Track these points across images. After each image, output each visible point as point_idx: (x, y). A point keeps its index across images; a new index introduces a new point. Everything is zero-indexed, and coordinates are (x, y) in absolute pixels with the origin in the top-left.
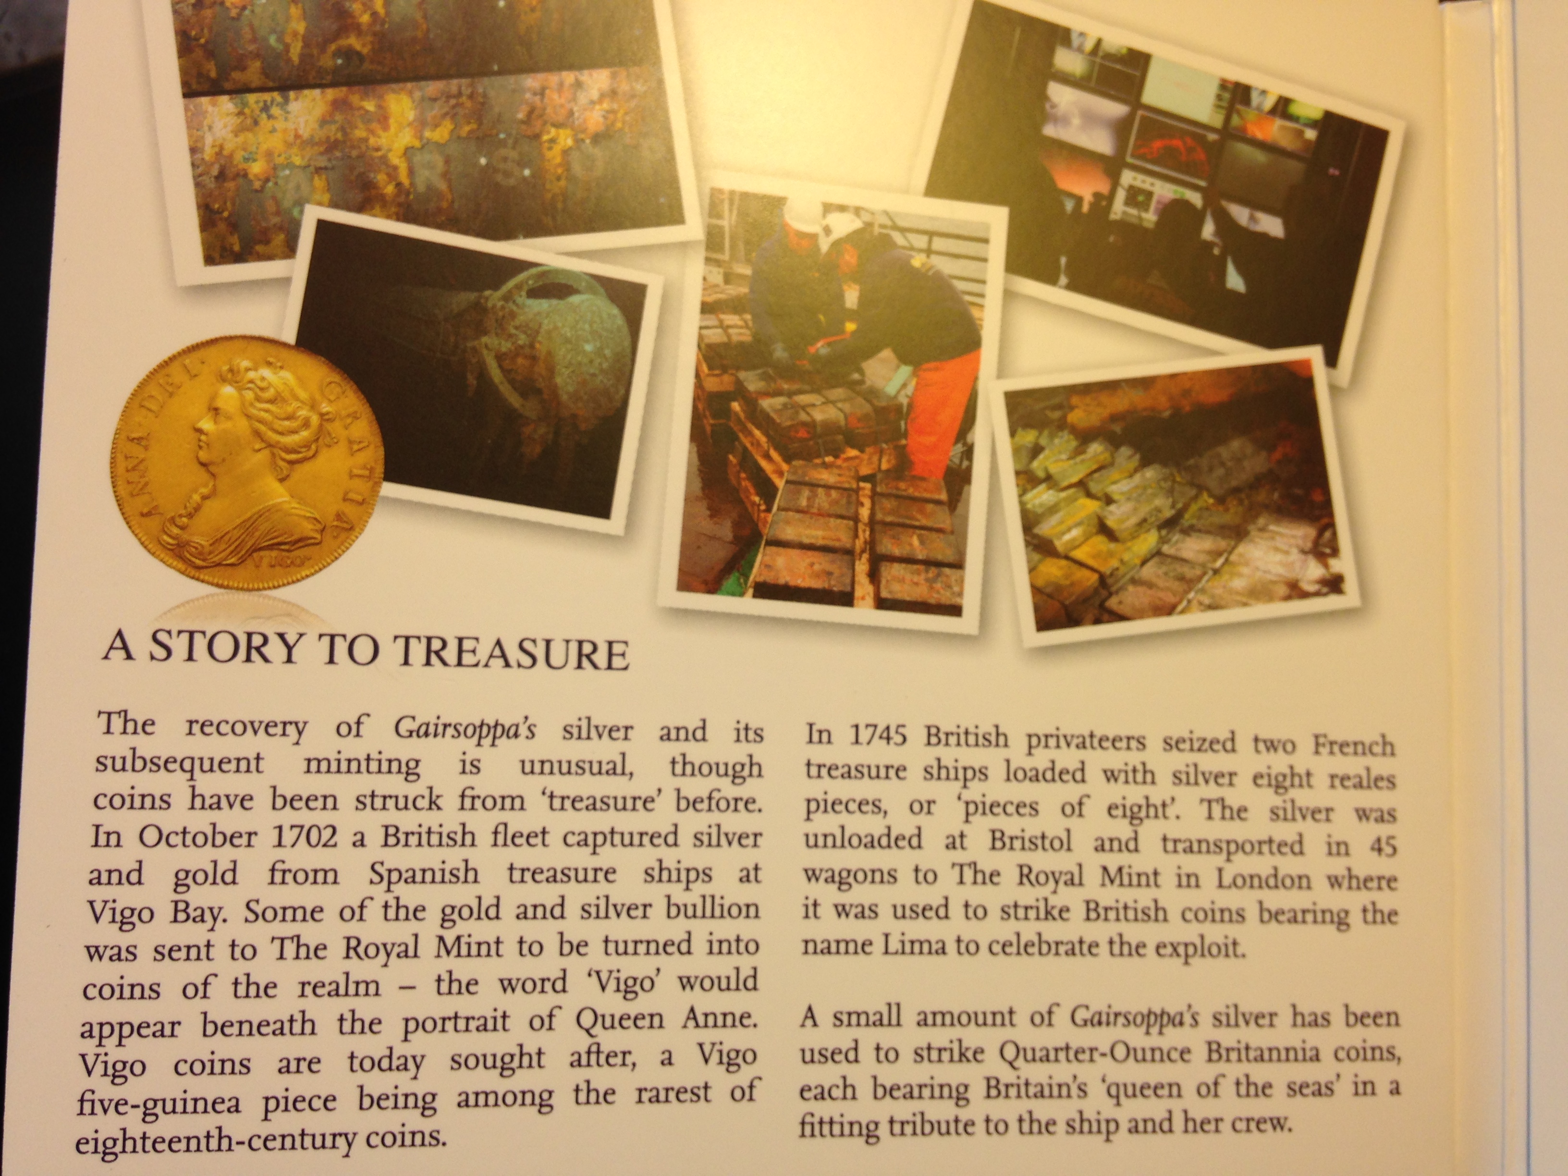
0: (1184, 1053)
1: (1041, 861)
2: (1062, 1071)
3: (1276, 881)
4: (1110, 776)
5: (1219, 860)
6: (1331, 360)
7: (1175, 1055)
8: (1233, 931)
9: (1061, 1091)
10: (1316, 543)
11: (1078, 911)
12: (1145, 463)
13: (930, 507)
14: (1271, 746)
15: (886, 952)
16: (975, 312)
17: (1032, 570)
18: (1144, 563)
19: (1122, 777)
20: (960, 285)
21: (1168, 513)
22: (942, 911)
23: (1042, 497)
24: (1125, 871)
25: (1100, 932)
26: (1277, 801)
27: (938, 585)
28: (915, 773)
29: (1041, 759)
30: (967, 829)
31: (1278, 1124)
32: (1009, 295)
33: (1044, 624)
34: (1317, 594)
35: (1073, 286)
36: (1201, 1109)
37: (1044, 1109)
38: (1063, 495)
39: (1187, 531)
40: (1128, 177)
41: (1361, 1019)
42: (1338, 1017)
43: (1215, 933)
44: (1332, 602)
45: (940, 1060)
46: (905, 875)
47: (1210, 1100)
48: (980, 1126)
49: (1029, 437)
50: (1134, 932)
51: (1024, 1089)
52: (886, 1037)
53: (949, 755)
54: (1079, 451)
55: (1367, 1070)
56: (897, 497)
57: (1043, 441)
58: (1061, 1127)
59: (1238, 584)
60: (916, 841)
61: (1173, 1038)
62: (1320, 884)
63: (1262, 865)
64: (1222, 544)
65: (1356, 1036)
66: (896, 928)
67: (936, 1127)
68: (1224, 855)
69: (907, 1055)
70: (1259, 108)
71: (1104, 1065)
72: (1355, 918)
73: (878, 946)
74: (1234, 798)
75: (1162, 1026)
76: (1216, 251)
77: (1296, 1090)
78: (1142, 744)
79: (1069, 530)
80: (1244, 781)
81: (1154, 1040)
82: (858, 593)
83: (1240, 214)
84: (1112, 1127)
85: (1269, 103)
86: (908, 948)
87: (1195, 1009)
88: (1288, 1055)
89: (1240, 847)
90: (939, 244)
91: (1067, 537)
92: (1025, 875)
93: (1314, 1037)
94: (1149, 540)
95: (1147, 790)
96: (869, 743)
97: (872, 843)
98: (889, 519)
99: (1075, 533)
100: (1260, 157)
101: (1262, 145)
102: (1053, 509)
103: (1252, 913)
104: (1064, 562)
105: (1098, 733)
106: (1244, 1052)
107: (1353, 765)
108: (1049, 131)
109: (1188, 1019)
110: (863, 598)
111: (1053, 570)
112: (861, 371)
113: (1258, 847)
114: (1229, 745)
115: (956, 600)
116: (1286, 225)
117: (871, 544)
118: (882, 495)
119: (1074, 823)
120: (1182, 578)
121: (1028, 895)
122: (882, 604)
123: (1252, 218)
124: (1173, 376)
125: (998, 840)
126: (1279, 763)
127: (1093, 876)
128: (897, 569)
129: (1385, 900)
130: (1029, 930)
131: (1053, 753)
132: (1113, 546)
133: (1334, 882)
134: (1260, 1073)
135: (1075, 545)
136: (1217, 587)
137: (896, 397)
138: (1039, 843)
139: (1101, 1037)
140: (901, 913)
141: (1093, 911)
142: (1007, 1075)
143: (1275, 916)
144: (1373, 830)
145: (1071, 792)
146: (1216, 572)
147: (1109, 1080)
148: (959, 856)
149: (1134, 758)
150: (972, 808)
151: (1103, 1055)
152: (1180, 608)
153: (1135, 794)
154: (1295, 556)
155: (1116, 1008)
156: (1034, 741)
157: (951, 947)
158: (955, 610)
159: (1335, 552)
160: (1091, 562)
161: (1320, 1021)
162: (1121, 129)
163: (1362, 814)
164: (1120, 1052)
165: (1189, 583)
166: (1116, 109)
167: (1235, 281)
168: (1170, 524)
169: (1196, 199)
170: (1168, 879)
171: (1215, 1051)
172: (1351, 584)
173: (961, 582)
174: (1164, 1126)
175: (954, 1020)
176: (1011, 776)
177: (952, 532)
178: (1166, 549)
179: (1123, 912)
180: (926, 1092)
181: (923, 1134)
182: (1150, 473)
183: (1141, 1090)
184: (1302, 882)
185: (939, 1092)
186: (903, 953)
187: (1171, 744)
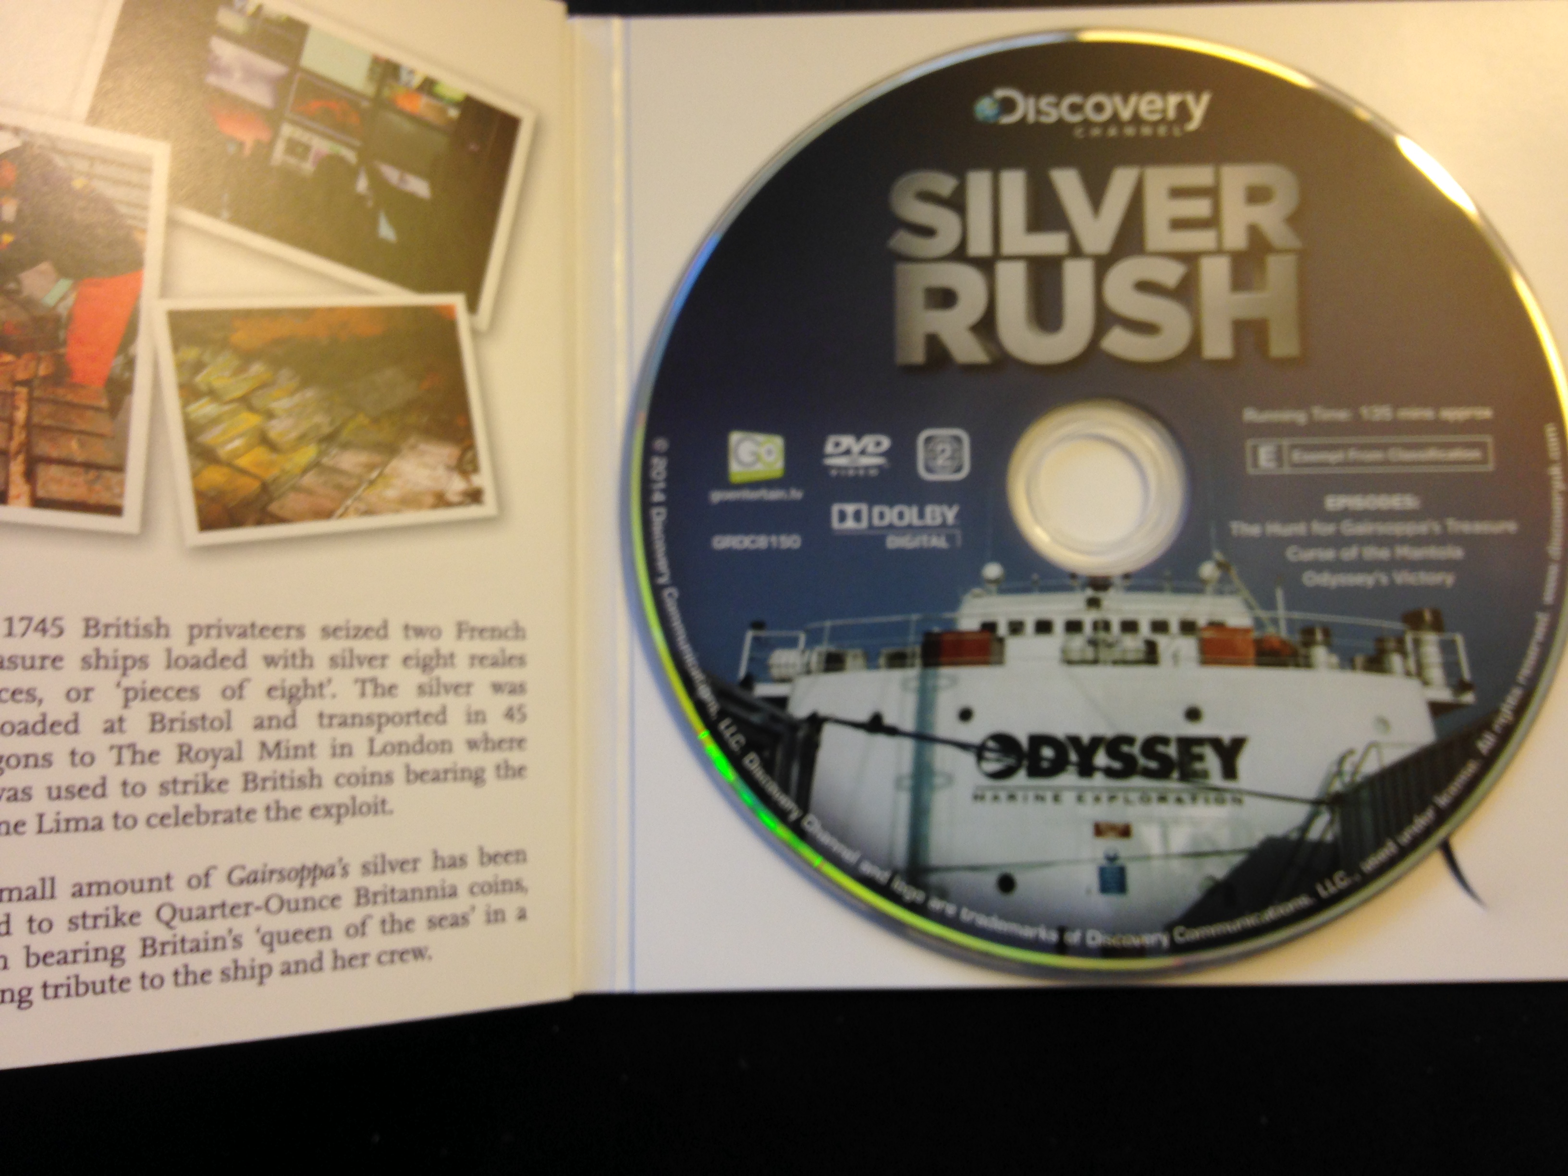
0: (334, 901)
1: (199, 740)
2: (217, 927)
3: (422, 747)
4: (270, 661)
5: (371, 731)
6: (473, 306)
7: (326, 903)
8: (381, 791)
9: (217, 944)
10: (461, 459)
11: (237, 783)
12: (305, 384)
13: (90, 413)
14: (420, 632)
15: (40, 831)
16: (138, 236)
17: (195, 475)
18: (305, 471)
19: (281, 663)
20: (123, 209)
21: (326, 430)
22: (100, 790)
23: (204, 409)
24: (283, 746)
25: (257, 800)
26: (423, 679)
27: (98, 486)
28: (72, 663)
29: (202, 648)
30: (126, 713)
31: (419, 953)
32: (172, 224)
33: (207, 523)
34: (460, 504)
35: (236, 220)
36: (348, 947)
37: (198, 962)
38: (226, 408)
39: (345, 446)
40: (287, 130)
41: (493, 859)
42: (473, 858)
43: (365, 794)
44: (472, 511)
45: (95, 926)
46: (61, 759)
47: (358, 939)
48: (136, 983)
49: (191, 354)
50: (289, 798)
51: (180, 945)
52: (39, 909)
53: (108, 646)
54: (240, 370)
55: (497, 901)
56: (55, 402)
57: (206, 357)
58: (216, 976)
59: (391, 493)
60: (73, 726)
61: (325, 888)
62: (460, 747)
63: (409, 733)
64: (377, 458)
65: (488, 873)
66: (50, 809)
67: (91, 988)
68: (375, 728)
69: (61, 925)
70: (407, 85)
71: (259, 918)
72: (490, 775)
73: (32, 825)
74: (385, 677)
75: (314, 878)
76: (370, 204)
77: (435, 923)
78: (300, 632)
79: (232, 439)
80: (394, 663)
81: (308, 891)
82: (13, 491)
83: (392, 174)
84: (265, 971)
85: (416, 81)
86: (63, 826)
87: (345, 861)
88: (429, 893)
89: (390, 719)
90: (99, 169)
91: (230, 447)
92: (185, 753)
93: (452, 877)
94: (309, 453)
95: (305, 673)
96: (24, 634)
97: (25, 730)
98: (47, 422)
99: (237, 443)
100: (408, 127)
101: (414, 118)
102: (215, 421)
103: (399, 775)
104: (225, 470)
105: (260, 623)
106: (390, 895)
107: (489, 647)
108: (212, 80)
109: (338, 870)
110: (18, 497)
111: (215, 476)
112: (18, 281)
113: (406, 718)
114: (382, 631)
115: (116, 502)
116: (433, 186)
117: (27, 446)
118: (40, 400)
119: (234, 704)
120: (339, 487)
121: (187, 771)
122: (38, 502)
123: (402, 180)
124: (331, 310)
125: (158, 723)
126: (426, 646)
127: (251, 751)
128: (55, 471)
129: (516, 758)
130: (187, 803)
131: (213, 643)
132: (274, 457)
133: (472, 745)
134: (403, 911)
135: (237, 454)
136: (372, 496)
137: (55, 307)
138: (200, 723)
139: (256, 893)
140: (55, 794)
141: (251, 782)
142: (162, 934)
143: (420, 776)
144: (506, 701)
145: (232, 677)
146: (372, 483)
147: (264, 929)
148: (117, 739)
149: (293, 645)
150: (130, 696)
151: (258, 908)
152: (340, 512)
153: (293, 677)
154: (441, 472)
155: (271, 866)
156: (195, 632)
157: (108, 823)
158: (115, 510)
159: (476, 469)
160: (253, 470)
161: (458, 862)
162: (279, 86)
163: (497, 688)
164: (274, 904)
165: (346, 492)
166: (276, 68)
167: (386, 231)
168: (329, 439)
169: (351, 156)
170: (323, 750)
171: (363, 896)
172: (489, 496)
173: (122, 484)
174: (314, 966)
175: (111, 889)
176: (171, 663)
177: (113, 438)
178: (325, 460)
179: (280, 781)
180: (81, 957)
181: (77, 994)
182: (310, 394)
183: (294, 936)
184: (444, 746)
185: (96, 954)
186: (58, 830)
187: (329, 632)
